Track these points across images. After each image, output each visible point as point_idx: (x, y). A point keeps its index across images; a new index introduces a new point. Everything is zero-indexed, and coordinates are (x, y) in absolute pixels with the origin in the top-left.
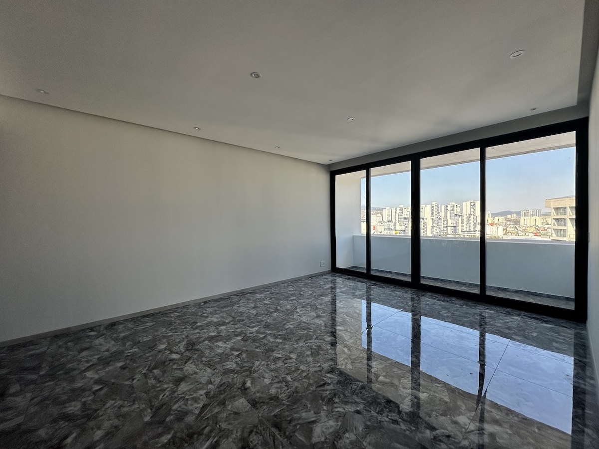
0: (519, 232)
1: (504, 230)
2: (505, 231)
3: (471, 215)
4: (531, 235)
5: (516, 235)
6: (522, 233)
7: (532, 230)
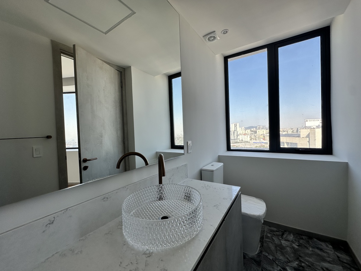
2: (250, 138)
3: (235, 131)
4: (262, 139)
5: (255, 140)
6: (258, 139)
7: (262, 137)
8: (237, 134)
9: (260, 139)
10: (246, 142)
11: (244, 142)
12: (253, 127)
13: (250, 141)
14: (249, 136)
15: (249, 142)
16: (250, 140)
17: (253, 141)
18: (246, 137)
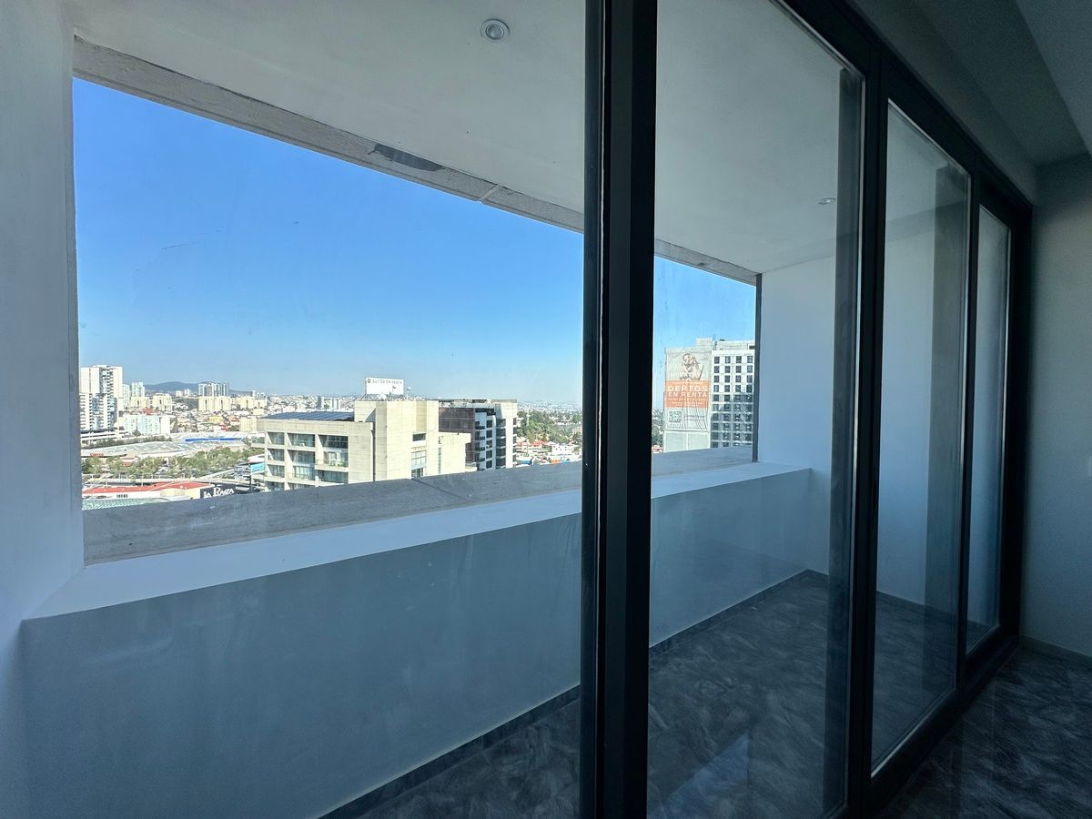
0: (198, 425)
1: (171, 422)
2: (173, 424)
3: (102, 395)
4: (216, 428)
5: (194, 431)
6: (203, 427)
7: (219, 419)
8: (112, 409)
9: (210, 428)
10: (155, 439)
11: (147, 440)
12: (182, 387)
13: (173, 436)
14: (166, 419)
15: (167, 437)
16: (172, 432)
17: (183, 435)
18: (153, 418)
